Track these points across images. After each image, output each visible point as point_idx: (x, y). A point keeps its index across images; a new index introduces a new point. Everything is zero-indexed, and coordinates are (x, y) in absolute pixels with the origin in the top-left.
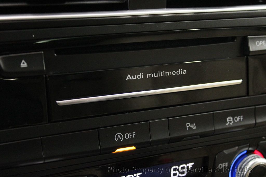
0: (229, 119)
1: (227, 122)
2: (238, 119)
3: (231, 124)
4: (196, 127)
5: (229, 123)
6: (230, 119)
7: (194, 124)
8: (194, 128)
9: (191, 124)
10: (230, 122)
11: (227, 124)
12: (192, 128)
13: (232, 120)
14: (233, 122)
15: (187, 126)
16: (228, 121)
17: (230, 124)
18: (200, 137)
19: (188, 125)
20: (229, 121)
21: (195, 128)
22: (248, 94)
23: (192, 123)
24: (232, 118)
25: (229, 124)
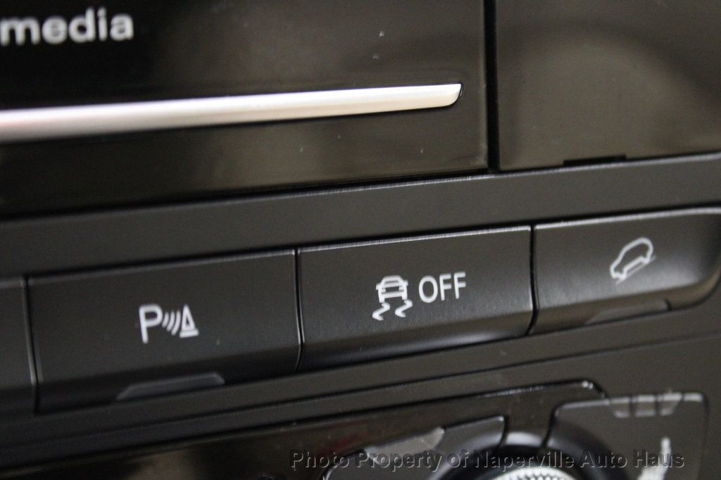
0: (389, 290)
1: (379, 306)
2: (440, 287)
3: (399, 312)
4: (197, 326)
5: (386, 307)
6: (396, 289)
7: (186, 311)
8: (183, 335)
9: (166, 310)
10: (396, 302)
11: (377, 315)
12: (174, 331)
13: (404, 295)
14: (409, 304)
15: (145, 324)
16: (382, 298)
17: (391, 312)
18: (229, 383)
19: (151, 316)
20: (387, 300)
21: (190, 331)
22: (493, 165)
23: (171, 306)
24: (403, 284)
25: (389, 315)
